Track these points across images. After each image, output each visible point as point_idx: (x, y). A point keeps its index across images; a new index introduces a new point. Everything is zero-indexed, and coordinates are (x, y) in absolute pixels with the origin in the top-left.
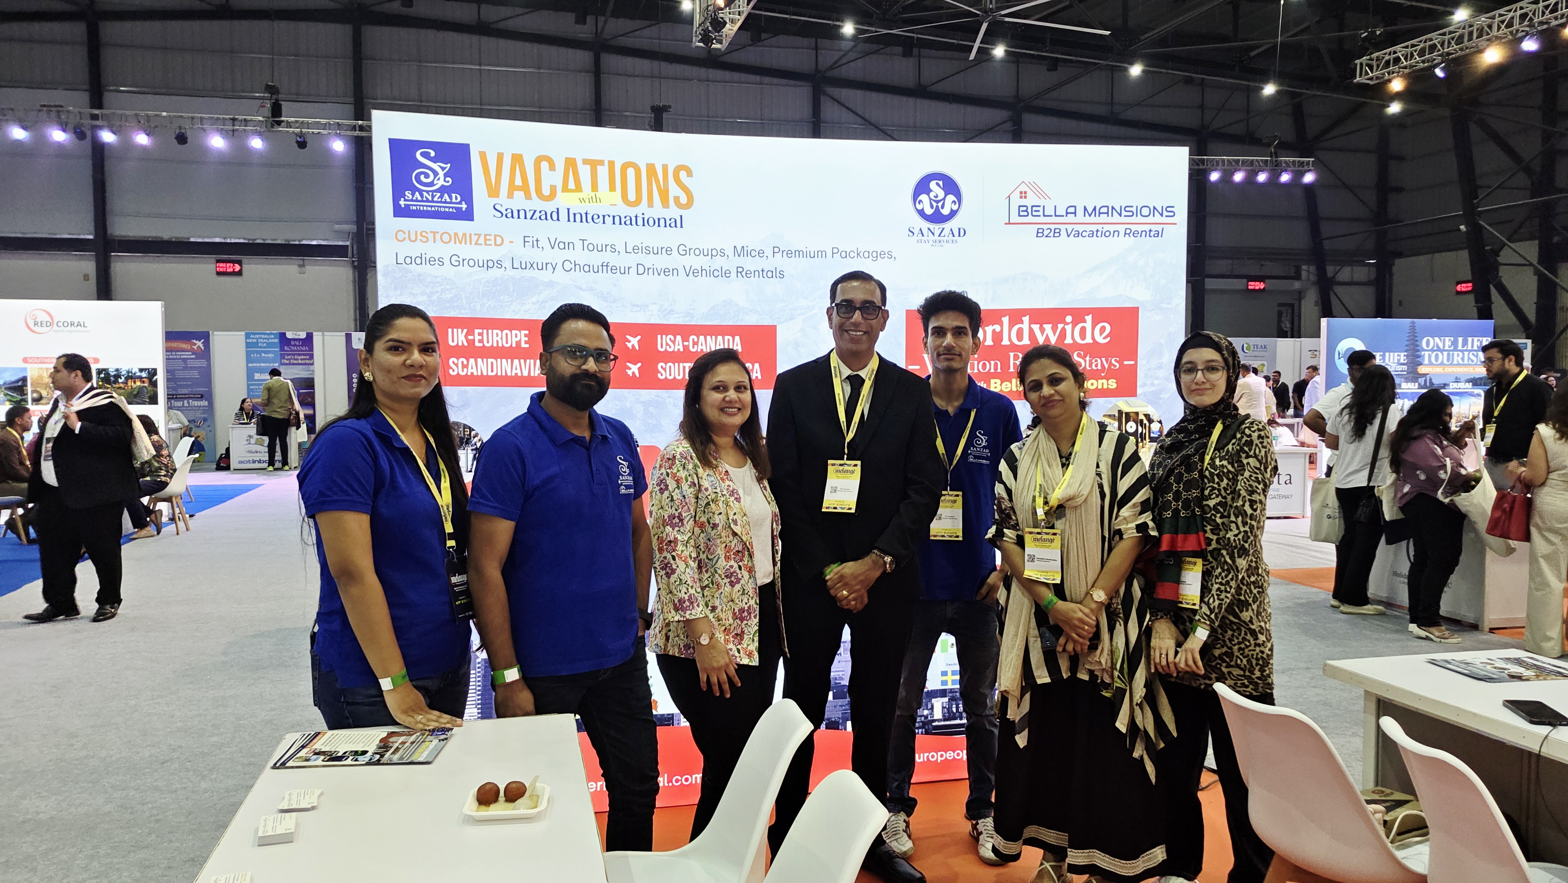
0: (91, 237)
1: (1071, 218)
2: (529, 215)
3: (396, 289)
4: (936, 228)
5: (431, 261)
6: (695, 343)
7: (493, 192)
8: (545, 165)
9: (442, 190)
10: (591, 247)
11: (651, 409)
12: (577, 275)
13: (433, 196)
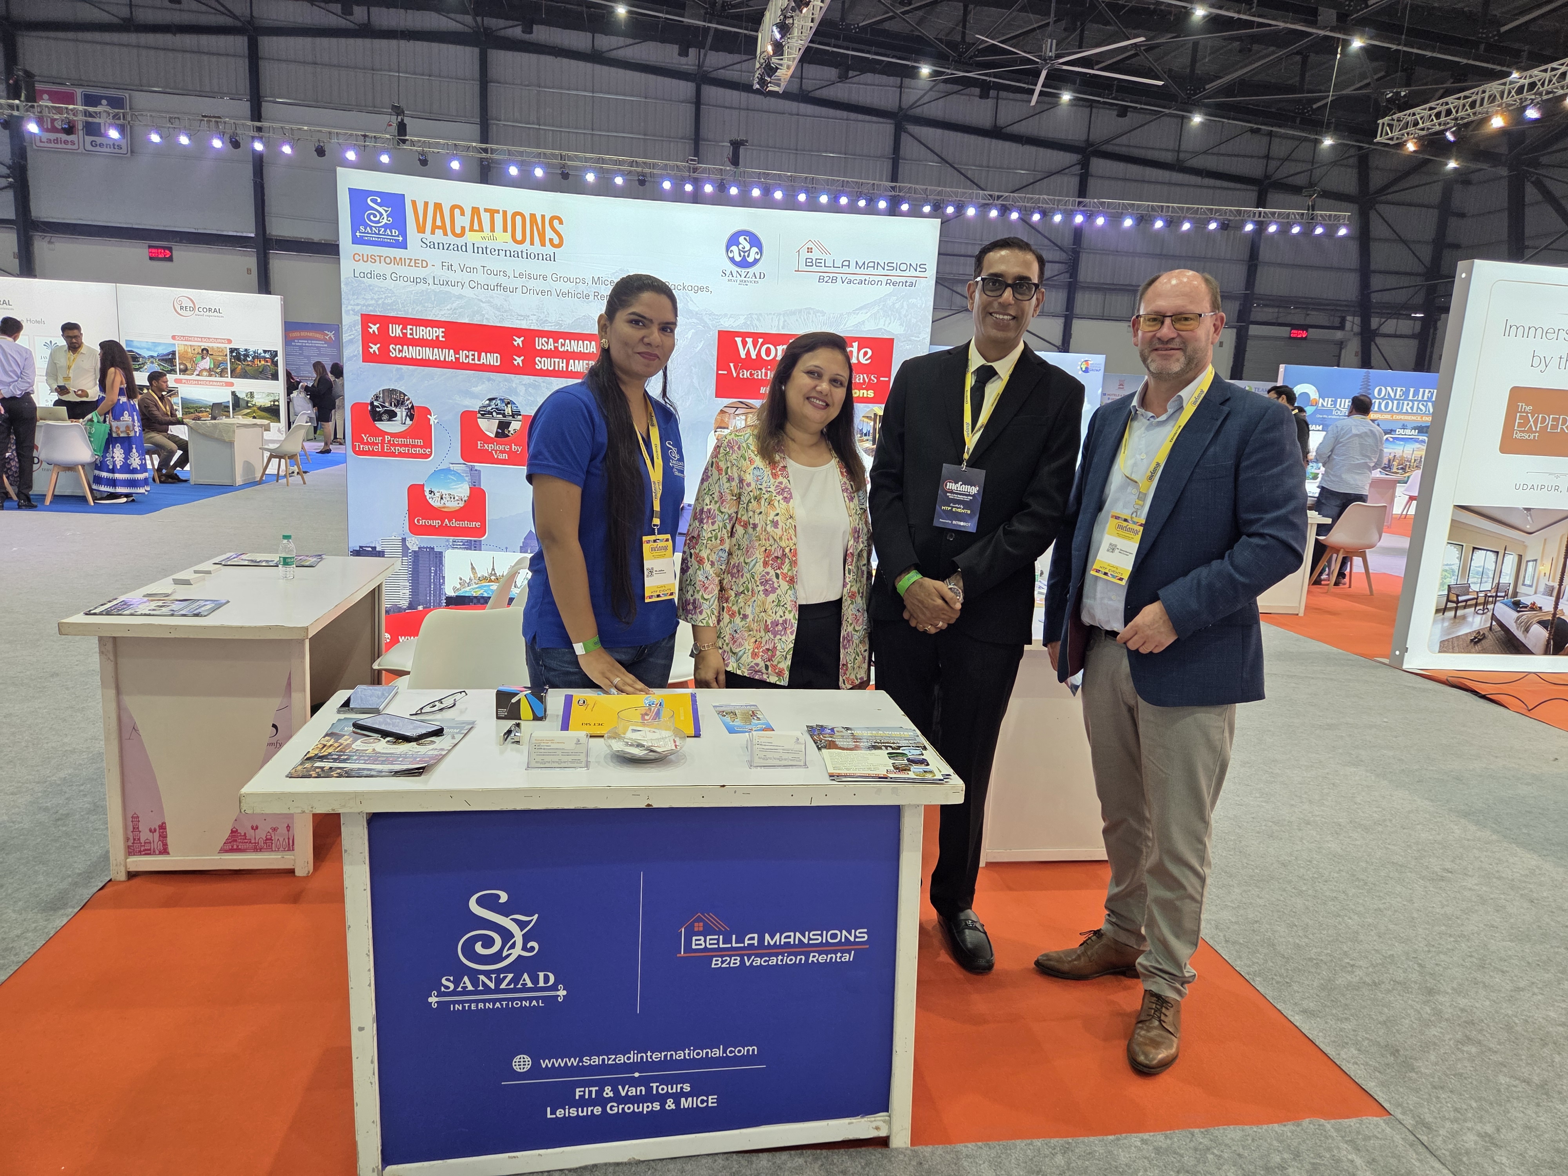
0: (253, 235)
1: (845, 270)
2: (446, 247)
3: (353, 295)
4: (743, 271)
5: (378, 276)
6: (563, 345)
7: (421, 229)
8: (457, 212)
9: (386, 226)
10: (489, 272)
11: (530, 389)
12: (478, 291)
13: (379, 231)
